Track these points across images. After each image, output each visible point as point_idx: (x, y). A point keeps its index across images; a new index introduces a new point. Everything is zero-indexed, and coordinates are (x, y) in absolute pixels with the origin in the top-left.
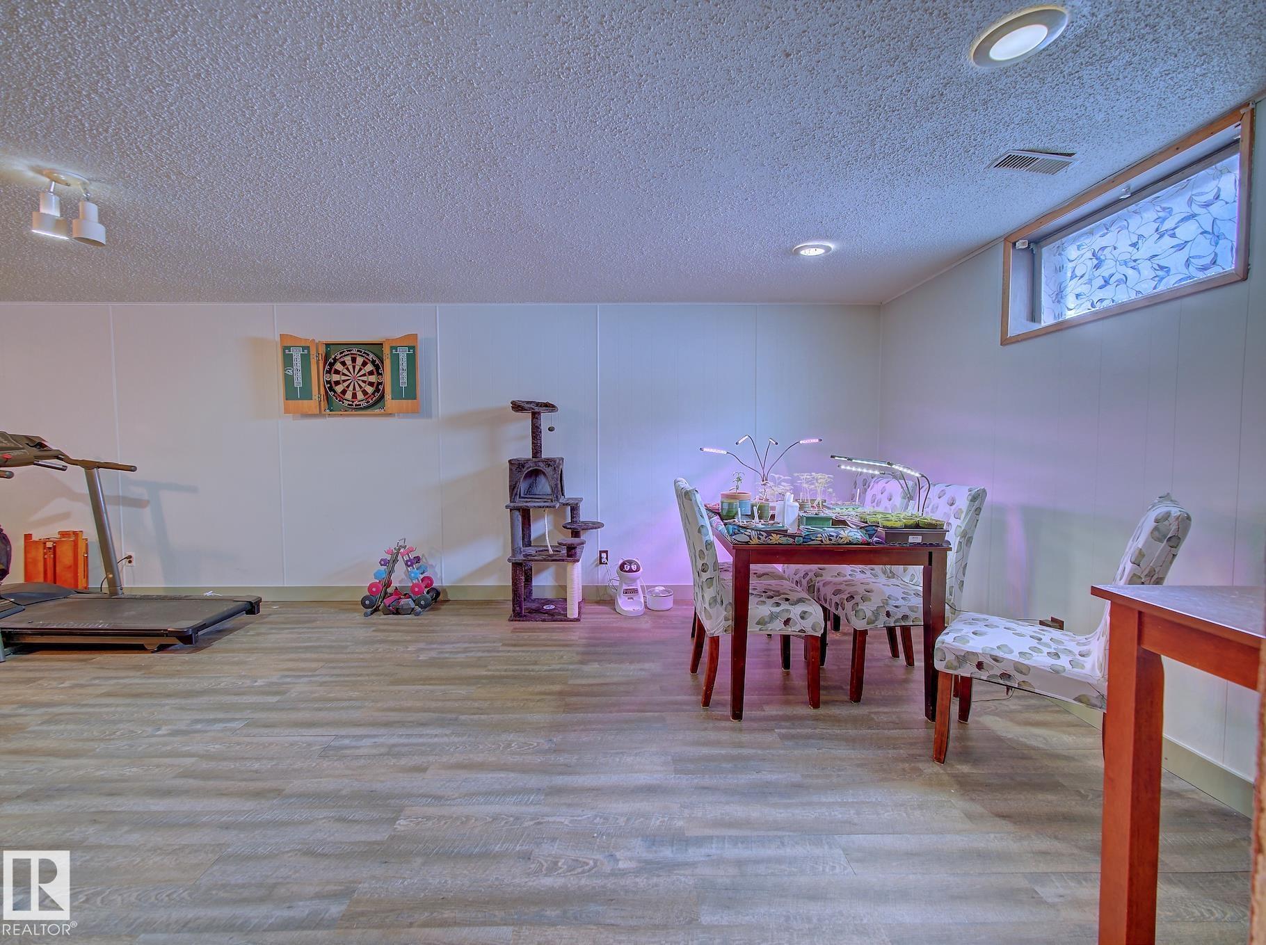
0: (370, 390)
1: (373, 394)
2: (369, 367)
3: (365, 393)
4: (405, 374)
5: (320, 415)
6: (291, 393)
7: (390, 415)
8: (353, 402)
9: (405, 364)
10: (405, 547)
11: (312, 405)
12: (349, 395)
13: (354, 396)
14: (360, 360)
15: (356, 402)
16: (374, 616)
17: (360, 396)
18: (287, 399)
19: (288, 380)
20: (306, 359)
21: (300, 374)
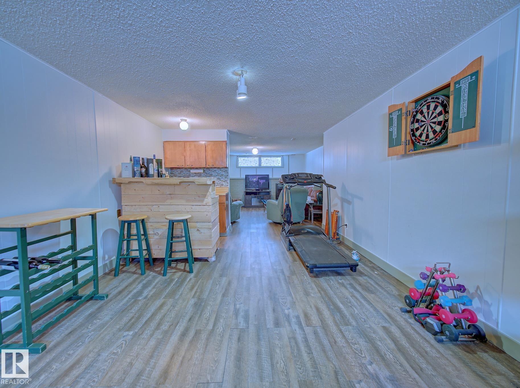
0: (438, 128)
1: (440, 132)
2: (440, 109)
3: (434, 132)
4: (466, 105)
5: (405, 155)
6: (392, 143)
7: (456, 147)
8: (426, 141)
9: (466, 95)
10: (448, 271)
11: (401, 148)
12: (424, 137)
13: (427, 137)
14: (432, 105)
15: (428, 142)
16: (407, 315)
17: (431, 135)
18: (389, 147)
19: (390, 134)
20: (399, 117)
21: (396, 130)
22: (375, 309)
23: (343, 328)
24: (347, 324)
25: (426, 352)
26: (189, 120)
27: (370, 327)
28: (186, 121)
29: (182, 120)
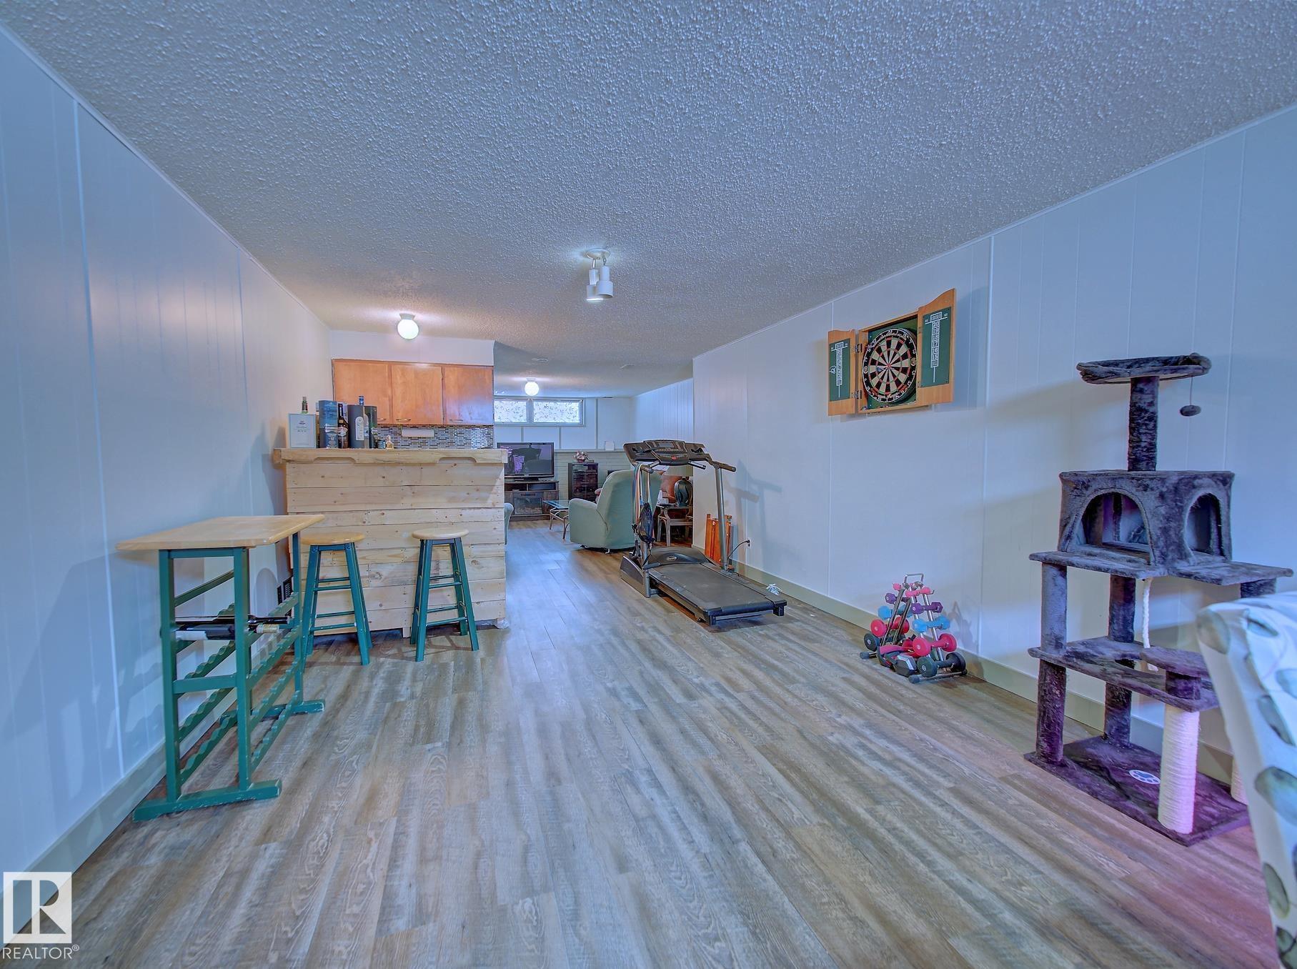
0: (903, 378)
1: (906, 383)
2: (904, 349)
3: (898, 383)
4: (937, 350)
5: (856, 415)
6: (836, 393)
7: (926, 407)
8: (886, 396)
9: (938, 336)
10: (921, 586)
11: (849, 403)
12: (882, 389)
13: (888, 389)
14: (894, 342)
15: (889, 396)
16: (870, 662)
17: (893, 388)
18: (831, 400)
19: (832, 378)
20: (846, 352)
21: (841, 372)
22: (826, 660)
23: (791, 687)
24: (793, 681)
25: (902, 695)
26: (420, 316)
27: (826, 681)
28: (412, 317)
29: (403, 316)
